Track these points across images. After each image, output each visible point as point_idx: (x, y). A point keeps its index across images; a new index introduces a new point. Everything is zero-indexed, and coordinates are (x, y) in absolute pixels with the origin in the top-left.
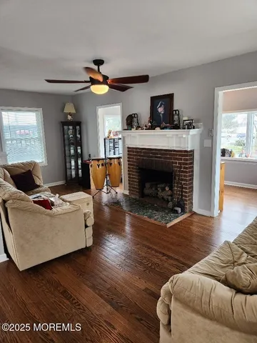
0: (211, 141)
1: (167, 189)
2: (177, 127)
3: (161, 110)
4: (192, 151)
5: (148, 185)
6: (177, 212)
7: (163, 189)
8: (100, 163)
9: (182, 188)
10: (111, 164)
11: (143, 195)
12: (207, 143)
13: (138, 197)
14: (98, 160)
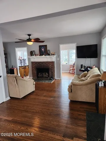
0: (59, 58)
1: (47, 74)
2: (49, 55)
3: (43, 50)
4: (54, 62)
5: (40, 74)
6: (51, 80)
7: (45, 74)
8: (23, 67)
9: (52, 72)
10: (26, 68)
11: (38, 77)
12: (58, 59)
13: (36, 78)
14: (22, 67)
